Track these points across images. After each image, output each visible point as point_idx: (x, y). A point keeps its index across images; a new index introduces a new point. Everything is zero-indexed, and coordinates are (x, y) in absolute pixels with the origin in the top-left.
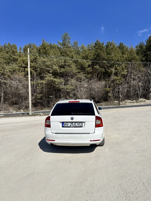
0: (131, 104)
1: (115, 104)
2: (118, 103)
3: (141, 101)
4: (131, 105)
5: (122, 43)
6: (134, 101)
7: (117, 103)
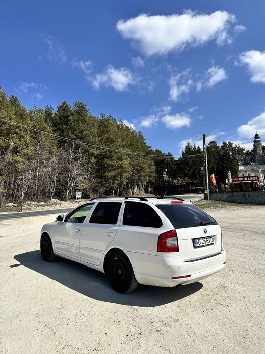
0: (41, 208)
1: (9, 208)
2: (16, 207)
3: (53, 204)
4: (41, 210)
5: (16, 97)
6: (43, 203)
7: (13, 206)
